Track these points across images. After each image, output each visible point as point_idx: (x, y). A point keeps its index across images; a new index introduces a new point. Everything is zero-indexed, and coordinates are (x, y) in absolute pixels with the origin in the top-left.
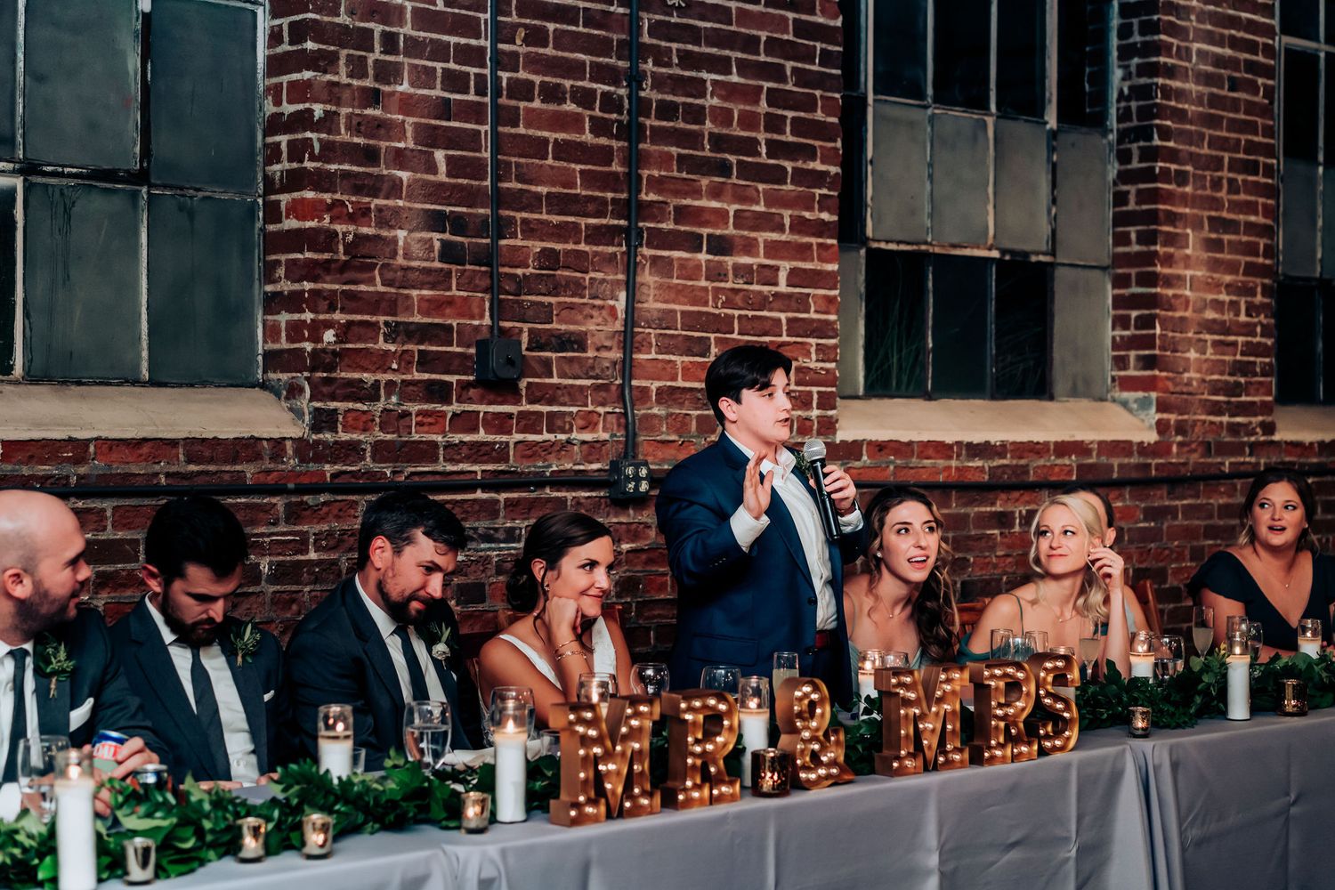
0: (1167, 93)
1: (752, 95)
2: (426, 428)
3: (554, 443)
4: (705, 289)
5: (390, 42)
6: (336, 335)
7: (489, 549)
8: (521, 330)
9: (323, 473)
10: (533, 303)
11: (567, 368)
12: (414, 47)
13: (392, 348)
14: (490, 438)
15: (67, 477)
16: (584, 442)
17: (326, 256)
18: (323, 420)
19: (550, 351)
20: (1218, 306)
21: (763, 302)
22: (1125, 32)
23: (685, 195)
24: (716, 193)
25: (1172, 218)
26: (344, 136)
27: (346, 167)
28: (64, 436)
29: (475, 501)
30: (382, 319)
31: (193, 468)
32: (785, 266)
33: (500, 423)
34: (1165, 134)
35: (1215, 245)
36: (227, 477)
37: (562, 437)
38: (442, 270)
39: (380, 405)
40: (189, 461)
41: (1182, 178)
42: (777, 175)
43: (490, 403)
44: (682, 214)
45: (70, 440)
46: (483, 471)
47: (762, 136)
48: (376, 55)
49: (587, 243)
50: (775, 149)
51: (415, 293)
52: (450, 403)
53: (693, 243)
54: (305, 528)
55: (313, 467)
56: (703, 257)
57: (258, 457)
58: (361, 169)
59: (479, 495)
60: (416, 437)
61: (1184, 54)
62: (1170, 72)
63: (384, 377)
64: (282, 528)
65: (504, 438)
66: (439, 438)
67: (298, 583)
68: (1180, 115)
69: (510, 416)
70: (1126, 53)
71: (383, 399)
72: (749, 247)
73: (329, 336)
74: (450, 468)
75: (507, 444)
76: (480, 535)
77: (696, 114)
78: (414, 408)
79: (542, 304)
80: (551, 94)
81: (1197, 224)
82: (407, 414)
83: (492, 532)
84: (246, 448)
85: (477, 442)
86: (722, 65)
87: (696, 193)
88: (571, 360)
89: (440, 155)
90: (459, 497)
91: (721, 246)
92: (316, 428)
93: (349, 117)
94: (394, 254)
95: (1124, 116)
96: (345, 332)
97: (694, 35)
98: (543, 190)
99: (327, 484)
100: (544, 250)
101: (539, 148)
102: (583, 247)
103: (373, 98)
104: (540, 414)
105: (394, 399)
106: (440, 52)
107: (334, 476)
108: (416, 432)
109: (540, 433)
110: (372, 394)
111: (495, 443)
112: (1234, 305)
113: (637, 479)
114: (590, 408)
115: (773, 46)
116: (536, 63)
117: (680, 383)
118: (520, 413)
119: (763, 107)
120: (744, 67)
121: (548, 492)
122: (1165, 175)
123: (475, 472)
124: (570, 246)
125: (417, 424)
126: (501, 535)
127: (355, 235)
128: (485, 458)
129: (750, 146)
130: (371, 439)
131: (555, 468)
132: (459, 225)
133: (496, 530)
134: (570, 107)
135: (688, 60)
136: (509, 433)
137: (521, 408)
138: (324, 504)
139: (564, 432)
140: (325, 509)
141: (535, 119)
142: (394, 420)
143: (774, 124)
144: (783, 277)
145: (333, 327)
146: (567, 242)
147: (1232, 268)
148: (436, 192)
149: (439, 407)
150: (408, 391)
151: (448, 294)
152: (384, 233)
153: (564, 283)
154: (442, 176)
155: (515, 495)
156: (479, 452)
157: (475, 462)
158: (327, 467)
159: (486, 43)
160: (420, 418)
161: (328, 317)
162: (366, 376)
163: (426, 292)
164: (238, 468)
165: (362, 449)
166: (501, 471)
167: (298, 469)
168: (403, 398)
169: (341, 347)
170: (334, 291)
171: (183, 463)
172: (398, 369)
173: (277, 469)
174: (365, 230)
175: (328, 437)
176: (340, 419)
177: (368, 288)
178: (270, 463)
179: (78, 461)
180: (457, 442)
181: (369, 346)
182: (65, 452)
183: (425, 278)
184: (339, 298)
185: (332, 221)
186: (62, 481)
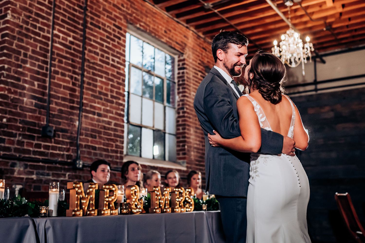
0: (187, 101)
1: (107, 84)
2: (28, 146)
3: (60, 154)
4: (96, 124)
5: (25, 55)
6: (7, 120)
7: (42, 177)
8: (53, 127)
9: (0, 154)
10: (56, 121)
11: (64, 137)
12: (31, 57)
13: (21, 125)
14: (44, 151)
16: (67, 155)
17: (5, 101)
18: (1, 141)
19: (60, 132)
20: (197, 144)
21: (109, 129)
22: (179, 89)
23: (92, 102)
24: (98, 103)
25: (189, 126)
26: (12, 74)
27: (12, 81)
29: (39, 165)
30: (19, 118)
32: (114, 122)
34: (187, 109)
35: (196, 132)
37: (62, 153)
38: (35, 109)
39: (17, 139)
41: (190, 118)
42: (112, 102)
43: (45, 142)
44: (92, 107)
46: (42, 158)
47: (109, 93)
48: (22, 57)
49: (70, 109)
50: (112, 97)
51: (27, 114)
52: (35, 141)
53: (94, 113)
56: (96, 117)
58: (16, 82)
59: (41, 164)
60: (26, 148)
61: (190, 94)
62: (187, 97)
63: (18, 132)
65: (48, 151)
66: (31, 149)
68: (189, 105)
69: (49, 146)
70: (179, 93)
71: (18, 137)
72: (106, 116)
73: (5, 120)
74: (33, 156)
75: (48, 153)
76: (40, 174)
77: (96, 86)
78: (26, 141)
79: (58, 121)
80: (63, 75)
81: (193, 127)
82: (23, 142)
85: (41, 151)
86: (101, 77)
87: (95, 103)
88: (65, 135)
89: (36, 83)
90: (35, 164)
91: (99, 115)
93: (14, 70)
94: (23, 103)
95: (179, 105)
96: (9, 120)
97: (96, 69)
98: (60, 95)
99: (1, 156)
100: (60, 109)
101: (60, 86)
103: (20, 66)
105: (20, 138)
106: (38, 60)
107: (4, 155)
109: (57, 151)
110: (15, 136)
112: (199, 145)
113: (80, 164)
114: (69, 147)
115: (112, 75)
116: (60, 67)
117: (90, 144)
118: (52, 146)
119: (109, 87)
120: (106, 78)
121: (58, 165)
122: (187, 117)
123: (40, 158)
124: (66, 109)
125: (26, 145)
126: (46, 174)
127: (13, 97)
128: (43, 155)
129: (106, 95)
130: (14, 147)
132: (40, 99)
133: (44, 173)
134: (67, 78)
135: (94, 74)
141: (59, 79)
142: (20, 143)
143: (112, 91)
144: (113, 124)
145: (6, 118)
147: (198, 137)
148: (34, 91)
149: (32, 141)
150: (24, 136)
151: (36, 115)
152: (21, 98)
153: (63, 117)
154: (36, 88)
155: (50, 165)
156: (41, 154)
157: (40, 156)
158: (2, 152)
159: (49, 61)
160: (27, 143)
161: (5, 115)
162: (14, 132)
163: (30, 114)
165: (11, 149)
166: (46, 159)
168: (24, 138)
169: (9, 124)
170: (6, 110)
172: (22, 131)
174: (16, 96)
175: (2, 145)
176: (6, 141)
177: (16, 110)
180: (36, 151)
181: (16, 124)
183: (30, 110)
184: (8, 111)
185: (8, 93)
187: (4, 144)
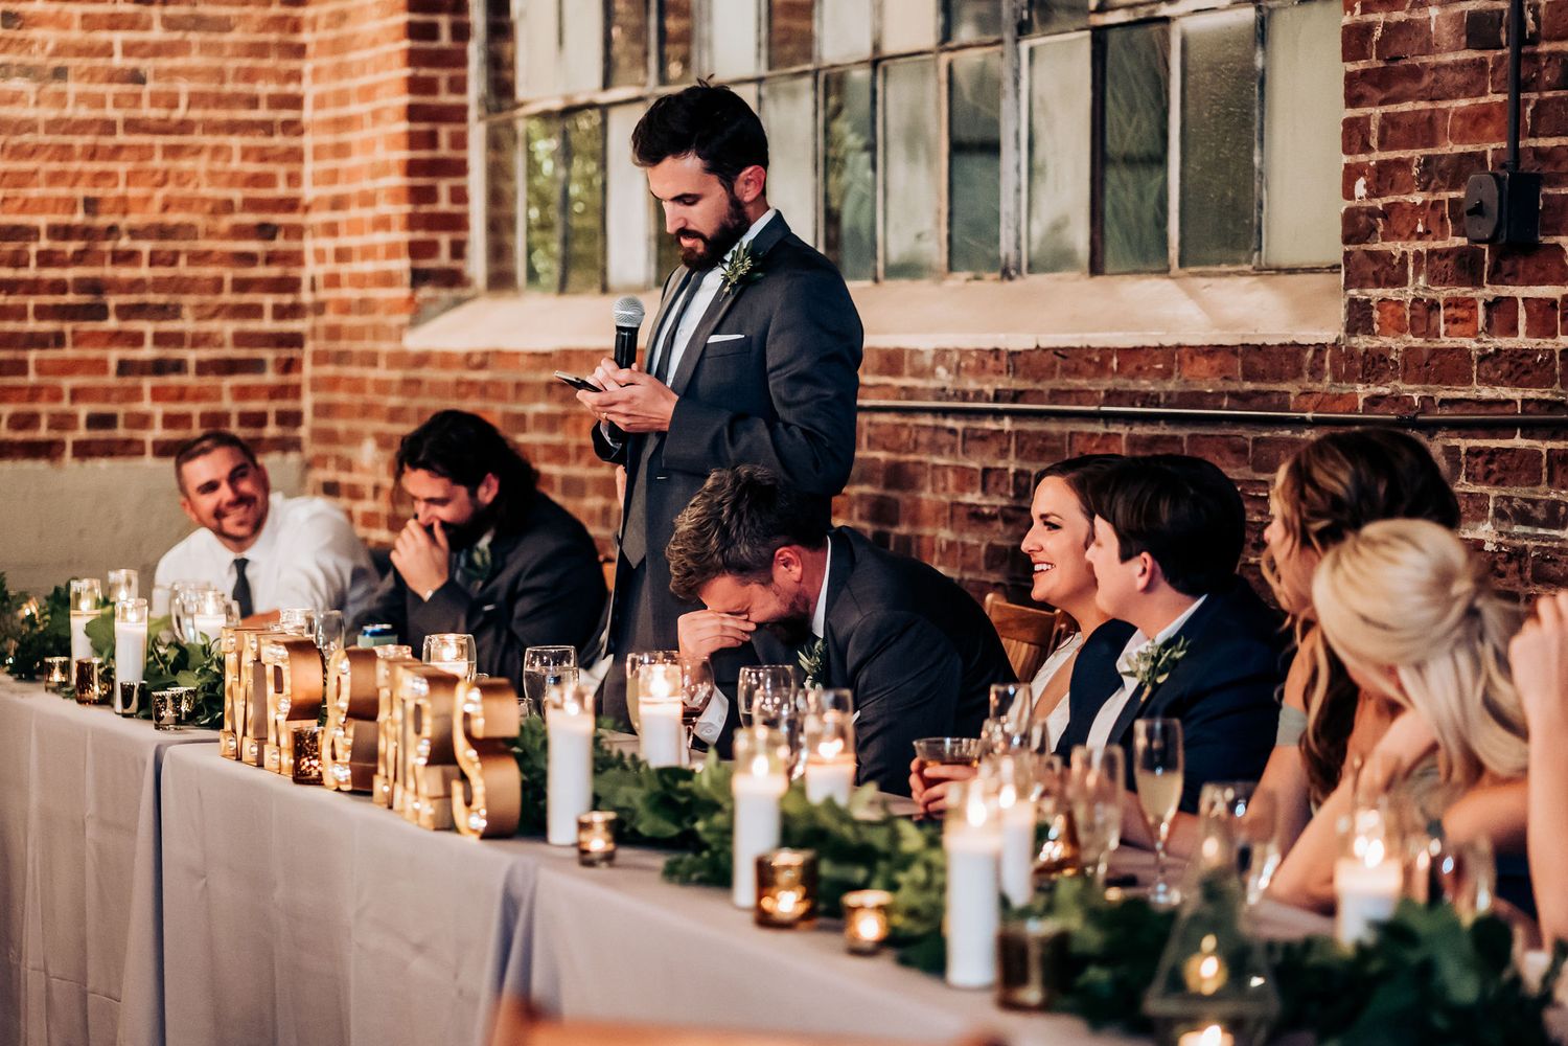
2: (1458, 327)
6: (1369, 186)
7: (1527, 536)
9: (1354, 396)
13: (1420, 199)
14: (1534, 343)
15: (1158, 396)
17: (1362, 65)
18: (1359, 317)
28: (1156, 344)
29: (1513, 450)
30: (1416, 153)
31: (1249, 386)
33: (1543, 317)
38: (1474, 61)
39: (1408, 293)
40: (1247, 377)
43: (1529, 283)
45: (1161, 347)
46: (1525, 401)
51: (1451, 106)
52: (1481, 284)
55: (1345, 388)
57: (1297, 374)
60: (1446, 342)
63: (1412, 247)
65: (1548, 343)
66: (1470, 344)
69: (1553, 303)
71: (1410, 281)
73: (1360, 188)
74: (1485, 393)
75: (1552, 352)
76: (1514, 511)
78: (1443, 294)
82: (1436, 306)
83: (1529, 506)
84: (1289, 359)
85: (1516, 350)
90: (1494, 444)
92: (1351, 330)
94: (1428, 46)
96: (1376, 180)
99: (1358, 414)
105: (1422, 280)
107: (1369, 401)
108: (1445, 334)
110: (1400, 274)
111: (1536, 352)
123: (1514, 402)
125: (1446, 320)
126: (1540, 514)
127: (1386, 25)
128: (1527, 378)
130: (1401, 346)
133: (1534, 503)
136: (1553, 335)
142: (1424, 314)
145: (1364, 175)
149: (1470, 292)
150: (1435, 267)
151: (1482, 100)
152: (1417, 15)
156: (1520, 367)
157: (1517, 383)
158: (1360, 387)
160: (1451, 311)
161: (1362, 158)
162: (1396, 247)
163: (1463, 103)
164: (1284, 387)
165: (1392, 360)
166: (1546, 401)
167: (1334, 390)
168: (1435, 279)
169: (1379, 203)
170: (1367, 118)
171: (1241, 379)
172: (1428, 232)
173: (1316, 390)
174: (1399, 16)
175: (1361, 342)
176: (1376, 314)
177: (1407, 107)
178: (1309, 381)
179: (1167, 374)
180: (1492, 350)
181: (1402, 198)
182: (1158, 363)
183: (1460, 78)
184: (1374, 128)
185: (1365, 10)
186: (1155, 401)
187: (1367, 338)
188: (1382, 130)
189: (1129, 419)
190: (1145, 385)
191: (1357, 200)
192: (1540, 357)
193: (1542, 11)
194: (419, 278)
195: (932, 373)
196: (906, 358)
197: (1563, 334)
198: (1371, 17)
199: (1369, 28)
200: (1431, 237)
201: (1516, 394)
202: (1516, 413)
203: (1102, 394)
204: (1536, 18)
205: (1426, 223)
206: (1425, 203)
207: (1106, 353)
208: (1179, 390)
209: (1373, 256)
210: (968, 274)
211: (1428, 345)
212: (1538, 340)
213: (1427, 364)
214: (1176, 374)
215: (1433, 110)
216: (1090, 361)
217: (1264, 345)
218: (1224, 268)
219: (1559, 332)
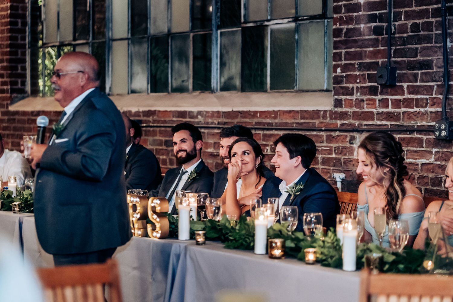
2: (370, 106)
3: (419, 113)
6: (341, 70)
8: (405, 62)
9: (337, 124)
10: (409, 49)
11: (424, 77)
14: (393, 110)
15: (273, 124)
16: (431, 112)
17: (339, 39)
18: (338, 103)
19: (417, 70)
27: (344, 3)
28: (272, 110)
30: (357, 62)
31: (302, 121)
33: (397, 104)
36: (311, 124)
37: (422, 110)
38: (375, 38)
39: (354, 97)
40: (302, 118)
43: (393, 95)
45: (274, 111)
46: (391, 125)
49: (432, 17)
51: (368, 49)
52: (377, 95)
54: (331, 145)
55: (334, 121)
57: (318, 117)
58: (348, 2)
60: (366, 110)
63: (355, 85)
64: (325, 144)
65: (398, 110)
66: (374, 110)
67: (329, 166)
69: (400, 100)
71: (355, 94)
73: (339, 70)
74: (379, 123)
75: (400, 113)
78: (365, 98)
79: (412, 48)
82: (363, 101)
84: (316, 114)
85: (388, 112)
88: (425, 73)
92: (336, 106)
94: (361, 34)
96: (344, 68)
99: (338, 128)
100: (413, 24)
102: (431, 20)
104: (413, 99)
105: (359, 94)
108: (366, 108)
109: (413, 108)
110: (352, 92)
111: (395, 112)
113: (441, 130)
114: (434, 96)
118: (404, 99)
121: (415, 135)
123: (388, 125)
124: (425, 20)
125: (366, 104)
127: (347, 29)
128: (392, 119)
130: (352, 111)
131: (419, 124)
132: (381, 18)
136: (400, 108)
137: (405, 97)
138: (338, 136)
139: (422, 107)
140: (339, 138)
142: (359, 103)
145: (340, 67)
146: (423, 19)
148: (373, 6)
149: (374, 97)
150: (363, 91)
151: (377, 49)
152: (357, 26)
153: (423, 37)
155: (403, 136)
156: (389, 116)
157: (388, 120)
158: (338, 122)
160: (368, 102)
161: (339, 63)
162: (351, 86)
163: (371, 49)
164: (314, 121)
165: (349, 114)
166: (398, 125)
167: (330, 122)
168: (362, 94)
169: (344, 74)
170: (341, 53)
171: (300, 119)
172: (360, 82)
173: (324, 122)
174: (351, 26)
175: (339, 110)
176: (343, 103)
177: (353, 50)
178: (322, 120)
179: (275, 118)
180: (381, 112)
181: (352, 73)
182: (273, 115)
183: (370, 43)
184: (343, 55)
185: (340, 25)
186: (272, 125)
187: (341, 109)
188: (345, 55)
189: (263, 129)
190: (268, 121)
191: (338, 73)
192: (396, 114)
193: (396, 26)
194: (13, 91)
195: (197, 117)
196: (188, 113)
197: (403, 108)
198: (342, 27)
199: (341, 30)
200: (361, 83)
201: (388, 123)
202: (388, 128)
203: (254, 123)
204: (395, 28)
205: (360, 80)
206: (359, 74)
207: (255, 113)
208: (279, 122)
209: (342, 88)
210: (199, 91)
211: (361, 110)
212: (395, 109)
213: (360, 115)
214: (278, 118)
215: (361, 51)
216: (250, 114)
217: (308, 110)
218: (285, 90)
219: (402, 107)
